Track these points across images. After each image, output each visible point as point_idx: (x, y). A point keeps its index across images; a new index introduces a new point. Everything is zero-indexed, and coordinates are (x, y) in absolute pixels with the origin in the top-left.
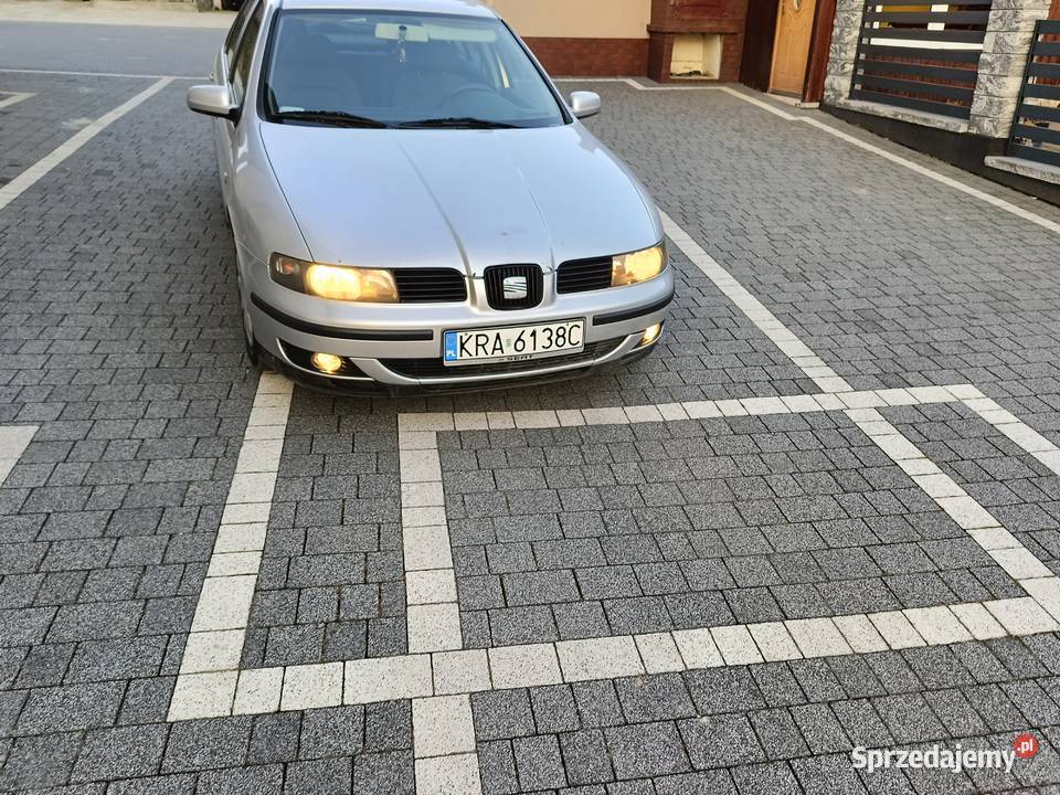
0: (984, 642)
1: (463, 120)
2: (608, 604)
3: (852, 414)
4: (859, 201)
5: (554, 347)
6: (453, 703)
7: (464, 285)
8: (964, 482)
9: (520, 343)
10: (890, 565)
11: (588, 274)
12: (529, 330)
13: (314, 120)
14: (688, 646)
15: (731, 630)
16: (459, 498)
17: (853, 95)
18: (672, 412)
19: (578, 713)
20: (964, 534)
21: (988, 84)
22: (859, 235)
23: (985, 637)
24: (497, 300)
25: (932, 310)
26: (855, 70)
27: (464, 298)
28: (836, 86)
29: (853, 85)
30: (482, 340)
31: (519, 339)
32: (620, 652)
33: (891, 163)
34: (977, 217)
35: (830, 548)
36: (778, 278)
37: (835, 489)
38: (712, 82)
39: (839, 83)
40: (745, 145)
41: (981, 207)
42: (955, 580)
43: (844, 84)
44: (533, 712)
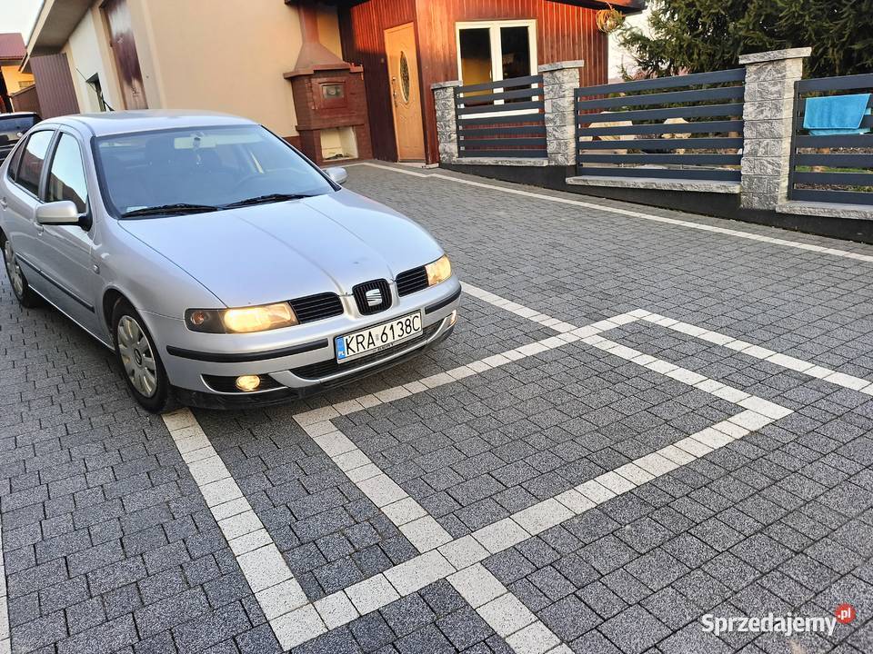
0: (742, 439)
1: (271, 196)
2: (525, 485)
3: (587, 341)
4: (503, 219)
5: (405, 335)
6: (474, 570)
7: (340, 302)
8: (674, 361)
9: (384, 337)
10: (666, 416)
11: (414, 280)
12: (389, 325)
13: (158, 213)
14: (589, 492)
15: (606, 476)
16: (379, 455)
17: (461, 154)
18: (479, 367)
19: (554, 549)
20: (693, 388)
21: (554, 132)
22: (518, 239)
23: (740, 437)
24: (365, 309)
25: (591, 273)
26: (458, 138)
27: (341, 311)
28: (447, 150)
29: (459, 148)
30: (360, 339)
31: (384, 333)
32: (552, 509)
33: (507, 193)
34: (579, 215)
35: (628, 417)
36: (486, 274)
37: (607, 384)
38: (354, 160)
39: (449, 148)
40: (407, 198)
41: (578, 209)
42: (705, 412)
43: (453, 148)
44: (527, 559)
